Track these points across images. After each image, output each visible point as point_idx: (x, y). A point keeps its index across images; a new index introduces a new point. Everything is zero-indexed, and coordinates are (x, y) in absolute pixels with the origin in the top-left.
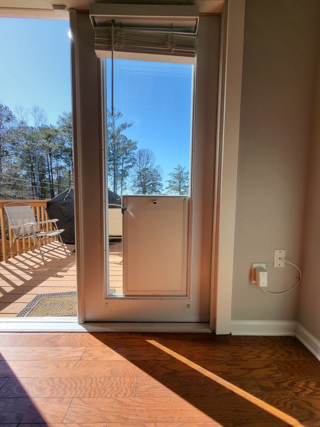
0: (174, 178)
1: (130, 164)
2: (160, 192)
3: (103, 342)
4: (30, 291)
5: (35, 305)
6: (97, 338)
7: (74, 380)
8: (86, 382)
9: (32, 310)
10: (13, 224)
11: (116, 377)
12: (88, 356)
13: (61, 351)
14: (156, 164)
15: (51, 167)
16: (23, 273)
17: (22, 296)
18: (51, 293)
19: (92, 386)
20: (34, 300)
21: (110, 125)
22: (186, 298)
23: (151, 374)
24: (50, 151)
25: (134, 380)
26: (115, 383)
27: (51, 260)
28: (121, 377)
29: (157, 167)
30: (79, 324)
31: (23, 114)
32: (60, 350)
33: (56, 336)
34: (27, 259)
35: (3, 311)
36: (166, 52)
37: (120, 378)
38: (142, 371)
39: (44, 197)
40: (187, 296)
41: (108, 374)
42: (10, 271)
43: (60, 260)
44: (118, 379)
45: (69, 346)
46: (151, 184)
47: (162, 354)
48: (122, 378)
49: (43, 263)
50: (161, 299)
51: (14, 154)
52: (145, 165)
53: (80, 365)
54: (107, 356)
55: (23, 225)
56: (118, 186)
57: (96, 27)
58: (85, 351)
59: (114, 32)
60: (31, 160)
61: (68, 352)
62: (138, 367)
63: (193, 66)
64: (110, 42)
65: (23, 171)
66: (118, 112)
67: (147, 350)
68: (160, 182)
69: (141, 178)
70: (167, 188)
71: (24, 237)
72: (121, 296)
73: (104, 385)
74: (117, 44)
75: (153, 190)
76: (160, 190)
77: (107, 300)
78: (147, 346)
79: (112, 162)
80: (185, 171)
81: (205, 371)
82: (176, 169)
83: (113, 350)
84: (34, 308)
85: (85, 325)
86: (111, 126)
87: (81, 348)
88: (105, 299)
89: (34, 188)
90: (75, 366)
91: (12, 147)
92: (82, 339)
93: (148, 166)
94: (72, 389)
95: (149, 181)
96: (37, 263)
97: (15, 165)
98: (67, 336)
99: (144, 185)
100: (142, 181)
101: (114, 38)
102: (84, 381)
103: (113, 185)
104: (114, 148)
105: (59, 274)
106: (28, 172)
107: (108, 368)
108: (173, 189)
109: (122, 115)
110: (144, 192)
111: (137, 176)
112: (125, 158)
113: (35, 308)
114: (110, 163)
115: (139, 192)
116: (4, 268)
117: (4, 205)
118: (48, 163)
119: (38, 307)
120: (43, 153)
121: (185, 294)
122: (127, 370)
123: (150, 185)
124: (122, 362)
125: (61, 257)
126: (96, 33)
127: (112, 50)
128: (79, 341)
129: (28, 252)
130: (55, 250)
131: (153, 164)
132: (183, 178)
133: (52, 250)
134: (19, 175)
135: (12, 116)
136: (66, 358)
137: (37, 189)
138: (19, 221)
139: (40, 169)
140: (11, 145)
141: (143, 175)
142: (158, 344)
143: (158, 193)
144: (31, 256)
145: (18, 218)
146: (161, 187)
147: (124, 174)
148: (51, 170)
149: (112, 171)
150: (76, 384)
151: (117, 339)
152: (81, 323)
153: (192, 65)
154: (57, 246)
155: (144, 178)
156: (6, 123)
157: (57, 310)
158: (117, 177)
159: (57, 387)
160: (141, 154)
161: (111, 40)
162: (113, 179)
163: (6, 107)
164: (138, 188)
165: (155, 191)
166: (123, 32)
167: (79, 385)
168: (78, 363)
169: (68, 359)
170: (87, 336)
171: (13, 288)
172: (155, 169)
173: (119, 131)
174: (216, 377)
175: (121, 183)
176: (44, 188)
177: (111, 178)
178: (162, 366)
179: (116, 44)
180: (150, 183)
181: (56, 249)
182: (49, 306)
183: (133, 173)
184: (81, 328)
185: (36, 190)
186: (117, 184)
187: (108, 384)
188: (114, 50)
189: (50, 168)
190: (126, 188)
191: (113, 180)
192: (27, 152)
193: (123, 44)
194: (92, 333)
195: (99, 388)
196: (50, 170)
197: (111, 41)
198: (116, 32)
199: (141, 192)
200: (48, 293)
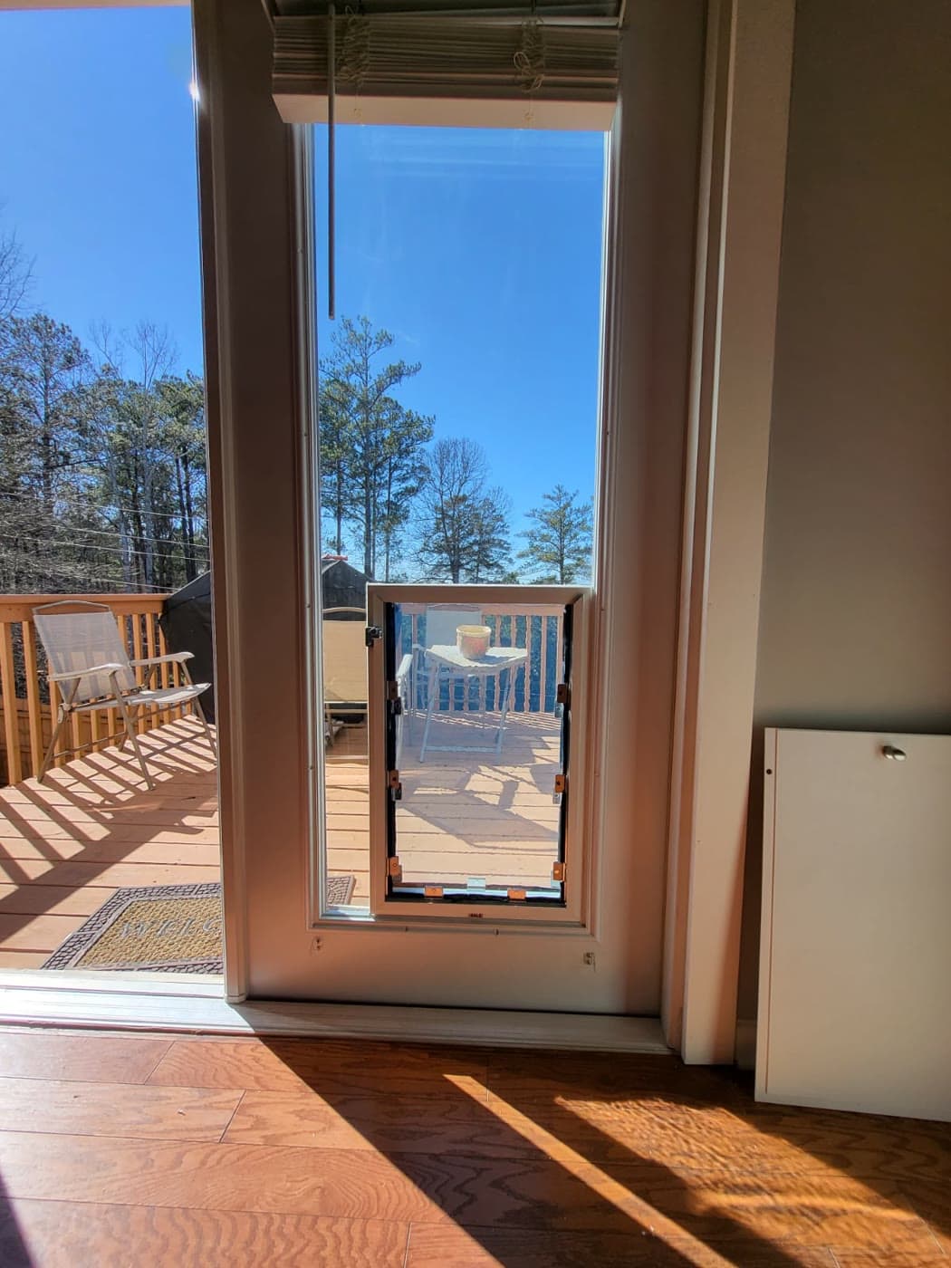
0: (543, 524)
1: (412, 483)
2: (501, 567)
3: (301, 1077)
4: (98, 877)
5: (107, 925)
6: (285, 1060)
7: (194, 1220)
8: (234, 1233)
9: (96, 942)
10: (60, 668)
11: (336, 1220)
12: (249, 1126)
13: (163, 1102)
14: (490, 483)
15: (188, 495)
16: (86, 816)
17: (73, 892)
18: (159, 884)
19: (252, 1251)
20: (106, 909)
21: (355, 370)
22: (581, 931)
23: (456, 1214)
24: (185, 450)
25: (395, 1231)
26: (330, 1242)
27: (171, 776)
28: (353, 1218)
29: (494, 491)
30: (232, 1004)
31: (111, 346)
32: (160, 1098)
33: (155, 1044)
34: (101, 770)
35: (7, 944)
36: (515, 88)
37: (350, 1225)
38: (427, 1200)
39: (169, 582)
40: (584, 926)
41: (311, 1205)
42: (48, 809)
43: (196, 774)
44: (340, 1228)
45: (193, 1087)
46: (475, 542)
47: (499, 1132)
48: (357, 1227)
49: (145, 783)
50: (497, 933)
51: (85, 461)
52: (456, 488)
53: (219, 1162)
54: (311, 1132)
55: (88, 671)
56: (377, 549)
57: (278, 14)
58: (241, 1109)
59: (337, 31)
60: (130, 476)
61: (187, 1108)
62: (415, 1181)
63: (608, 137)
64: (321, 66)
65: (112, 507)
66: (380, 332)
67: (447, 1115)
68: (501, 536)
69: (444, 527)
70: (521, 556)
71: (93, 704)
72: (366, 917)
73: (294, 1250)
74: (347, 72)
75: (480, 562)
76: (500, 562)
77: (317, 931)
78: (447, 1099)
79: (360, 481)
80: (575, 505)
81: (648, 1214)
82: (549, 497)
83: (333, 1105)
84: (102, 936)
85: (248, 1010)
86: (359, 373)
87: (228, 1095)
88: (314, 925)
89: (140, 559)
90: (203, 1163)
91: (79, 442)
92: (235, 1058)
93: (467, 490)
94: (184, 1257)
95: (471, 533)
96: (127, 785)
97: (86, 491)
98: (187, 1048)
99: (454, 546)
100: (449, 533)
101: (337, 50)
102: (227, 1225)
103: (362, 546)
104: (367, 437)
105: (189, 821)
106: (122, 512)
107: (313, 1181)
108: (539, 559)
109: (391, 341)
110: (455, 567)
111: (434, 521)
112: (396, 467)
113: (106, 936)
114: (354, 482)
115: (439, 566)
116: (31, 800)
117: (34, 610)
118: (180, 486)
119: (114, 932)
120: (167, 458)
121: (577, 918)
122: (372, 1192)
123: (472, 545)
124: (360, 1157)
125: (199, 766)
126: (278, 37)
127: (331, 88)
128: (225, 1069)
129: (105, 750)
130: (186, 745)
131: (482, 484)
132: (570, 523)
133: (177, 746)
134: (100, 519)
135: (79, 351)
136: (177, 1130)
137: (149, 560)
138: (78, 657)
139: (156, 502)
140: (77, 434)
141: (452, 518)
142: (484, 1090)
143: (496, 569)
144: (115, 761)
145: (76, 649)
146: (504, 551)
147: (395, 514)
148: (189, 505)
149: (360, 506)
150: (200, 1235)
151: (349, 1066)
152: (237, 1001)
153: (606, 134)
154: (192, 732)
155: (453, 525)
156: (62, 372)
157: (170, 945)
158: (374, 523)
159: (135, 1245)
160: (445, 453)
161: (326, 59)
162: (364, 528)
163: (62, 325)
164: (435, 555)
165: (489, 566)
166: (366, 28)
167: (209, 1244)
168: (214, 1151)
169: (184, 1135)
170: (252, 1050)
171: (47, 866)
172: (488, 499)
173: (380, 390)
174: (687, 1241)
175: (387, 542)
176: (167, 556)
177: (356, 526)
178: (497, 1184)
179: (344, 68)
180: (471, 539)
181: (190, 740)
182: (149, 931)
183: (421, 509)
184: (234, 1020)
185: (145, 563)
186: (374, 544)
187: (307, 1245)
188: (337, 92)
189: (185, 500)
190: (401, 557)
191: (363, 534)
192: (119, 453)
193: (369, 67)
194: (268, 1039)
195: (277, 1259)
196: (185, 503)
197: (326, 61)
198: (342, 30)
199: (444, 569)
200: (148, 884)
